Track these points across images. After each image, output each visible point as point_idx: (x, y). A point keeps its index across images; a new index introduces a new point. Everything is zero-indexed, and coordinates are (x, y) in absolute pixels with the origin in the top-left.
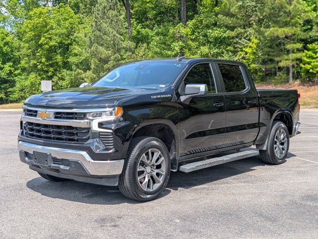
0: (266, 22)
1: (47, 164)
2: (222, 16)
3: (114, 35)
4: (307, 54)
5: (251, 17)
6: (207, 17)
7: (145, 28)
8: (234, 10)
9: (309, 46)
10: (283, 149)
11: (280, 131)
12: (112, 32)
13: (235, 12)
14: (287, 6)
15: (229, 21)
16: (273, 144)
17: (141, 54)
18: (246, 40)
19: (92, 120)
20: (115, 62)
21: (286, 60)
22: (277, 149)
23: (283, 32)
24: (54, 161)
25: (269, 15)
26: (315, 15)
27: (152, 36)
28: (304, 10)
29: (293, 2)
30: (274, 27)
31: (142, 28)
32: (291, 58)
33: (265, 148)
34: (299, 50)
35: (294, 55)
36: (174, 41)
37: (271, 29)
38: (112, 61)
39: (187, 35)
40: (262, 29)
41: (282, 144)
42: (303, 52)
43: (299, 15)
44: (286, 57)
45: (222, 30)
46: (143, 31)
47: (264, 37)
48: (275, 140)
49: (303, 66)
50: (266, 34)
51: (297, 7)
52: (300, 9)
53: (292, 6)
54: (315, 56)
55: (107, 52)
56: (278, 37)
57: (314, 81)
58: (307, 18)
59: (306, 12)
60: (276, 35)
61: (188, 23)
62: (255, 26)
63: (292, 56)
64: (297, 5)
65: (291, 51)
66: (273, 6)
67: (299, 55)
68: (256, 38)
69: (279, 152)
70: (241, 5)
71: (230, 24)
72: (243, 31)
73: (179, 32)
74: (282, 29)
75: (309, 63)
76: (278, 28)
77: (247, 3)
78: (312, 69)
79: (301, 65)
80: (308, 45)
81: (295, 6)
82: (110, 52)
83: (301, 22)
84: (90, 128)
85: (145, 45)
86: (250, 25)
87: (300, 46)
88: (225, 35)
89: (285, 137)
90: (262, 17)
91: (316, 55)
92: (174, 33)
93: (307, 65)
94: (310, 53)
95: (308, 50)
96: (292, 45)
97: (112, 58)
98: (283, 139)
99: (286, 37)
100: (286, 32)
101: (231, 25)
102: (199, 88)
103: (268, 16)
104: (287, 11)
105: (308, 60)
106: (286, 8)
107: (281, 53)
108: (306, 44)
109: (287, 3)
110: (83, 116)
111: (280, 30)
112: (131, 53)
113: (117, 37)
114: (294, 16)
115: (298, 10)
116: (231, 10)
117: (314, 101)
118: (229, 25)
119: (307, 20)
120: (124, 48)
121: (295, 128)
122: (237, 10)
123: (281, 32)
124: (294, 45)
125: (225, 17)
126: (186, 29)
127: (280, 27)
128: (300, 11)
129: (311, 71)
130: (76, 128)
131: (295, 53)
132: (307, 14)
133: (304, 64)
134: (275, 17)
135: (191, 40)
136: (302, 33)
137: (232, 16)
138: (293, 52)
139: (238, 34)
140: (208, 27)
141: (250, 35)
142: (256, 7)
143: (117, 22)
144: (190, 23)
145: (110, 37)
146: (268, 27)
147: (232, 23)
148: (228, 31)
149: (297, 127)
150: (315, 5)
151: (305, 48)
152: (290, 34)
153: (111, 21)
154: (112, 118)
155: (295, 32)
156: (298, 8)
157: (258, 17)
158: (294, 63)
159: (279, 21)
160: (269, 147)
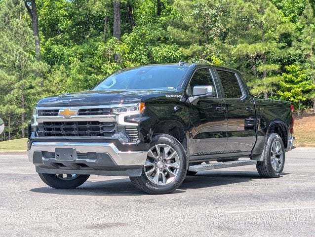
0: (231, 37)
1: (72, 159)
2: (172, 28)
3: (20, 53)
4: (286, 77)
5: (211, 29)
6: (152, 29)
7: (57, 45)
8: (188, 20)
9: (288, 68)
10: (279, 163)
11: (275, 143)
12: (18, 50)
13: (190, 23)
14: (259, 16)
15: (182, 35)
16: (270, 155)
17: (57, 79)
18: (206, 60)
19: (118, 115)
20: (21, 92)
21: (259, 85)
22: (273, 162)
23: (254, 50)
24: (78, 156)
25: (236, 27)
26: (294, 27)
27: (69, 56)
28: (280, 20)
29: (265, 11)
30: (242, 43)
31: (52, 44)
32: (265, 83)
33: (261, 160)
34: (274, 73)
35: (270, 79)
36: (104, 62)
37: (238, 46)
38: (16, 90)
39: (124, 53)
40: (226, 45)
41: (278, 156)
42: (281, 75)
43: (273, 27)
44: (259, 82)
45: (172, 46)
46: (56, 48)
47: (230, 56)
48: (271, 151)
49: (282, 94)
50: (233, 52)
51: (271, 17)
52: (275, 19)
53: (265, 16)
54: (296, 81)
55: (9, 77)
56: (248, 55)
57: (297, 114)
58: (284, 31)
59: (282, 23)
60: (245, 53)
61: (124, 37)
62: (217, 42)
63: (267, 80)
64: (271, 14)
65: (265, 74)
66: (240, 15)
67: (275, 79)
68: (218, 57)
69: (275, 164)
70: (197, 14)
71: (183, 39)
72: (200, 48)
73: (112, 50)
74: (253, 45)
75: (289, 90)
76: (247, 45)
77: (205, 10)
78: (294, 98)
79: (279, 92)
80: (286, 67)
81: (269, 15)
82: (13, 77)
83: (277, 36)
84: (116, 122)
85: (62, 67)
86: (210, 41)
87: (276, 67)
88: (176, 54)
89: (280, 150)
90: (225, 30)
91: (297, 79)
92: (105, 51)
93: (286, 93)
94: (290, 76)
95: (288, 72)
96: (266, 66)
97: (17, 85)
98: (279, 152)
99: (259, 56)
100: (258, 49)
101: (185, 40)
102: (207, 89)
103: (234, 29)
104: (259, 21)
105: (288, 86)
106: (256, 17)
107: (253, 77)
108: (284, 65)
109: (258, 12)
110: (110, 111)
111: (250, 47)
112: (42, 79)
113: (25, 56)
114: (268, 28)
115: (272, 21)
116: (184, 20)
117: (298, 138)
118: (181, 41)
119: (284, 34)
120: (33, 71)
121: (290, 142)
122: (192, 21)
123: (251, 49)
124: (269, 66)
125: (176, 30)
126: (122, 46)
127: (250, 44)
128: (275, 22)
129: (292, 99)
130: (102, 123)
131: (270, 76)
132: (284, 26)
133: (283, 92)
134: (242, 29)
135: (130, 60)
136: (279, 51)
137: (186, 28)
138: (268, 75)
139: (194, 53)
140: (153, 43)
141: (210, 53)
142: (216, 16)
143: (23, 35)
144: (127, 38)
145: (13, 56)
146: (234, 43)
147: (185, 37)
148: (180, 49)
149: (292, 141)
150: (293, 15)
151: (283, 70)
152: (263, 52)
153: (15, 34)
154: (137, 112)
155: (269, 48)
156: (273, 18)
157: (221, 30)
158: (270, 89)
159: (248, 35)
160: (266, 158)
